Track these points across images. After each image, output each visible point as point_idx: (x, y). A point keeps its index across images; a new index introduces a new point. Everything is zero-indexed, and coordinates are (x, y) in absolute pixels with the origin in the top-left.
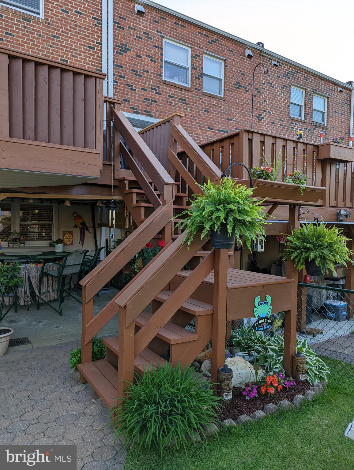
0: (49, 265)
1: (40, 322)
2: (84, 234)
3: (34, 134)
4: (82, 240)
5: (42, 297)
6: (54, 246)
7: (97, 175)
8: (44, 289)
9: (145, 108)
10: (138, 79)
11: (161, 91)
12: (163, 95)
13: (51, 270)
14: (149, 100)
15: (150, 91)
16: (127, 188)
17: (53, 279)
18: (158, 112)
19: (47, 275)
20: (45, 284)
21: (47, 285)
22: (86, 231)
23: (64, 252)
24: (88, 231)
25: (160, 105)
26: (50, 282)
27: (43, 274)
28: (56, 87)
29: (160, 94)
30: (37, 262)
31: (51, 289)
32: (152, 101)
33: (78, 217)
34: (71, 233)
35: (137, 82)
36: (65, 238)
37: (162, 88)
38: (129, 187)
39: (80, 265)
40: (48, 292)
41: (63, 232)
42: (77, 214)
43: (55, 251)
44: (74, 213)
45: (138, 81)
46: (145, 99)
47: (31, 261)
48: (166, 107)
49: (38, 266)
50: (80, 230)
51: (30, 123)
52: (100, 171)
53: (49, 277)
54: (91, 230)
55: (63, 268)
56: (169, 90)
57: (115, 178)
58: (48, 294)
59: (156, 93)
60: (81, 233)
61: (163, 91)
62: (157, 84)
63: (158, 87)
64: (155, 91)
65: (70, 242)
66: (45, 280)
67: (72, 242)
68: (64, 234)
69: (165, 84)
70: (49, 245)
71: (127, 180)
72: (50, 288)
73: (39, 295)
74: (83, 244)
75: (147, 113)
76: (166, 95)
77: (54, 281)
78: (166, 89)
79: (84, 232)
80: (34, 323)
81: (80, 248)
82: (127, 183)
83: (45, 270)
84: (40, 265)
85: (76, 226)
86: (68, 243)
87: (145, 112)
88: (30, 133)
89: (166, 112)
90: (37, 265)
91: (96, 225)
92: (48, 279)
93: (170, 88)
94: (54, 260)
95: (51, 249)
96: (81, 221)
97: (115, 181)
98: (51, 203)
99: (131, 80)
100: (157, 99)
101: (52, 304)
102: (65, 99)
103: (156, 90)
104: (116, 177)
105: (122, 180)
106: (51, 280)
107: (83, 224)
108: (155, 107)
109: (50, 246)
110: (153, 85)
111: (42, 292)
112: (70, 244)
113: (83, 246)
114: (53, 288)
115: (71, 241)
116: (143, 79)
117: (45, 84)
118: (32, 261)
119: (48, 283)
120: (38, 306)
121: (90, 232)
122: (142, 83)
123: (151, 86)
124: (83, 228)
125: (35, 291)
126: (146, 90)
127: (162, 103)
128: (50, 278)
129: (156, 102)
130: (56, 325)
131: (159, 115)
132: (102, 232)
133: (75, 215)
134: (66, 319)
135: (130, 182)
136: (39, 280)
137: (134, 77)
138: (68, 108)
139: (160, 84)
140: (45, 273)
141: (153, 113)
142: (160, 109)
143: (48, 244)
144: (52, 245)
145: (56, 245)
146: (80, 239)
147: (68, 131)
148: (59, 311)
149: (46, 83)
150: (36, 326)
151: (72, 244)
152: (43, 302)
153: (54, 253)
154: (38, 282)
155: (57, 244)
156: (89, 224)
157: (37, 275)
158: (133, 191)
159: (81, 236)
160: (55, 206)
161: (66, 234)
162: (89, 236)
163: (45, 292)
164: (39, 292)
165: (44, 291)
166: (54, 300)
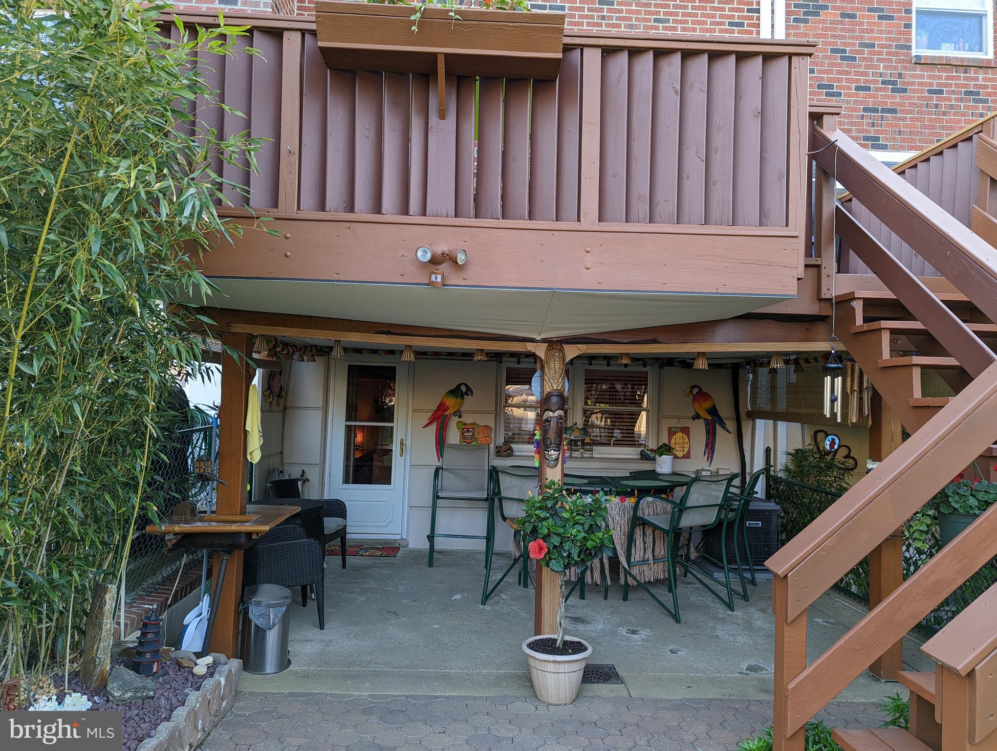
0: (648, 501)
1: (634, 632)
2: (714, 434)
3: (648, 208)
4: (710, 447)
5: (635, 571)
6: (654, 459)
7: (791, 289)
8: (637, 555)
9: (863, 131)
10: (847, 67)
11: (908, 84)
12: (914, 91)
13: (652, 512)
14: (875, 110)
15: (877, 89)
16: (859, 321)
17: (656, 533)
18: (900, 134)
19: (644, 523)
20: (639, 542)
21: (642, 546)
22: (718, 427)
23: (674, 474)
24: (724, 427)
25: (906, 118)
26: (649, 540)
27: (637, 522)
28: (697, 98)
29: (904, 90)
30: (624, 494)
31: (651, 557)
32: (884, 111)
33: (702, 395)
34: (686, 431)
35: (843, 74)
36: (673, 441)
37: (912, 76)
38: (864, 317)
39: (718, 507)
40: (645, 561)
41: (670, 429)
42: (700, 389)
43: (654, 471)
44: (693, 387)
45: (847, 72)
46: (866, 110)
47: (611, 490)
48: (922, 120)
49: (626, 503)
50: (706, 425)
51: (641, 186)
52: (799, 279)
53: (646, 529)
54: (731, 425)
55: (681, 511)
56: (930, 77)
57: (823, 297)
58: (645, 568)
59: (894, 90)
60: (708, 432)
61: (913, 84)
62: (896, 68)
63: (900, 75)
64: (891, 87)
65: (683, 451)
66: (638, 533)
67: (689, 451)
68: (671, 433)
69: (919, 64)
70: (639, 457)
71: (858, 298)
72: (649, 555)
73: (627, 567)
74: (712, 457)
75: (870, 143)
76: (922, 91)
77: (657, 539)
78: (923, 76)
79: (714, 429)
80: (623, 631)
81: (706, 466)
82: (858, 306)
83: (640, 513)
84: (630, 501)
85: (697, 417)
86: (680, 454)
87: (864, 140)
88: (641, 208)
89: (921, 133)
90: (623, 501)
91: (743, 413)
92: (644, 533)
93: (932, 71)
94: (657, 492)
95: (646, 466)
96: (707, 405)
97: (822, 304)
98: (645, 366)
99: (830, 72)
100: (898, 104)
101: (654, 591)
102: (717, 120)
103: (894, 83)
104: (825, 294)
105: (845, 301)
106: (652, 536)
107: (713, 411)
108: (892, 125)
109: (641, 459)
110: (886, 74)
111: (632, 560)
112: (684, 457)
113: (711, 461)
114: (656, 554)
115: (686, 450)
116: (859, 66)
117: (674, 94)
118: (613, 489)
119: (645, 543)
120: (626, 592)
121: (728, 431)
122: (858, 73)
123: (881, 76)
124: (713, 421)
125: (620, 558)
126: (868, 89)
127: (911, 112)
128: (649, 531)
129: (893, 111)
130: (672, 647)
131: (904, 140)
132: (757, 431)
133: (695, 391)
134: (691, 635)
135: (869, 303)
136: (626, 534)
137: (837, 65)
138: (723, 139)
139: (905, 68)
140: (640, 518)
141: (886, 139)
142: (907, 126)
143: (637, 455)
144: (644, 457)
145: (657, 456)
146: (707, 445)
147: (722, 192)
148: (673, 611)
149: (676, 91)
150: (627, 640)
151: (687, 456)
152: (635, 583)
153: (653, 475)
154: (626, 538)
155: (661, 454)
156: (725, 411)
157: (623, 522)
158: (882, 326)
159: (708, 438)
160: (651, 372)
161: (676, 433)
162: (725, 440)
163: (639, 562)
164: (628, 559)
165: (637, 559)
166: (657, 582)
